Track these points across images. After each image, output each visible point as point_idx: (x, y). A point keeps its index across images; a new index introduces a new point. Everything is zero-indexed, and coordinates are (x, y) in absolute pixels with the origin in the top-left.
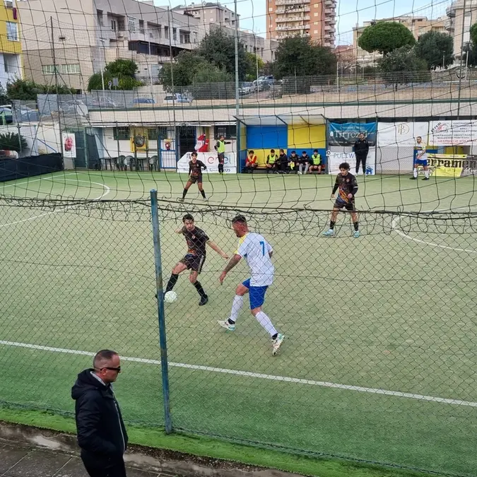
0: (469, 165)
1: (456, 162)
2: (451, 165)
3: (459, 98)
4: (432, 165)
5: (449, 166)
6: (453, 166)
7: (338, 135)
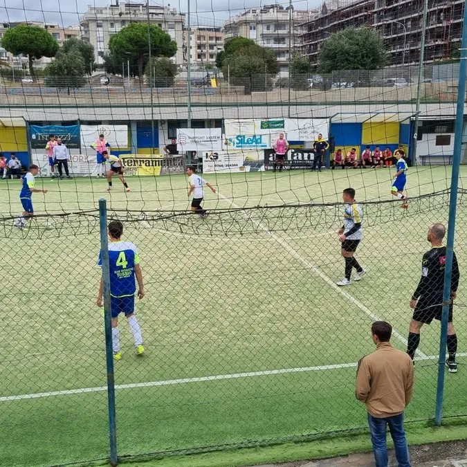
0: (166, 164)
1: (156, 161)
2: (151, 164)
3: (152, 104)
4: (135, 165)
5: (149, 165)
6: (153, 165)
7: (41, 137)
